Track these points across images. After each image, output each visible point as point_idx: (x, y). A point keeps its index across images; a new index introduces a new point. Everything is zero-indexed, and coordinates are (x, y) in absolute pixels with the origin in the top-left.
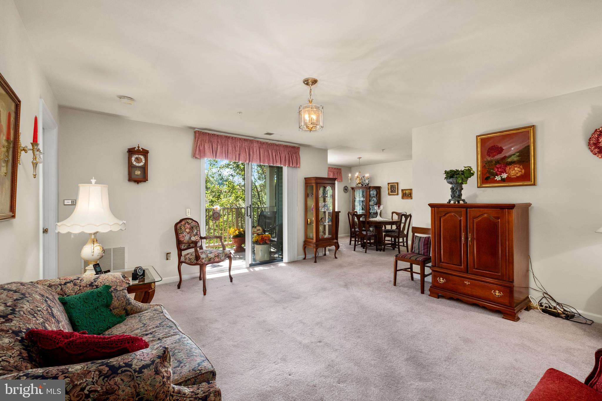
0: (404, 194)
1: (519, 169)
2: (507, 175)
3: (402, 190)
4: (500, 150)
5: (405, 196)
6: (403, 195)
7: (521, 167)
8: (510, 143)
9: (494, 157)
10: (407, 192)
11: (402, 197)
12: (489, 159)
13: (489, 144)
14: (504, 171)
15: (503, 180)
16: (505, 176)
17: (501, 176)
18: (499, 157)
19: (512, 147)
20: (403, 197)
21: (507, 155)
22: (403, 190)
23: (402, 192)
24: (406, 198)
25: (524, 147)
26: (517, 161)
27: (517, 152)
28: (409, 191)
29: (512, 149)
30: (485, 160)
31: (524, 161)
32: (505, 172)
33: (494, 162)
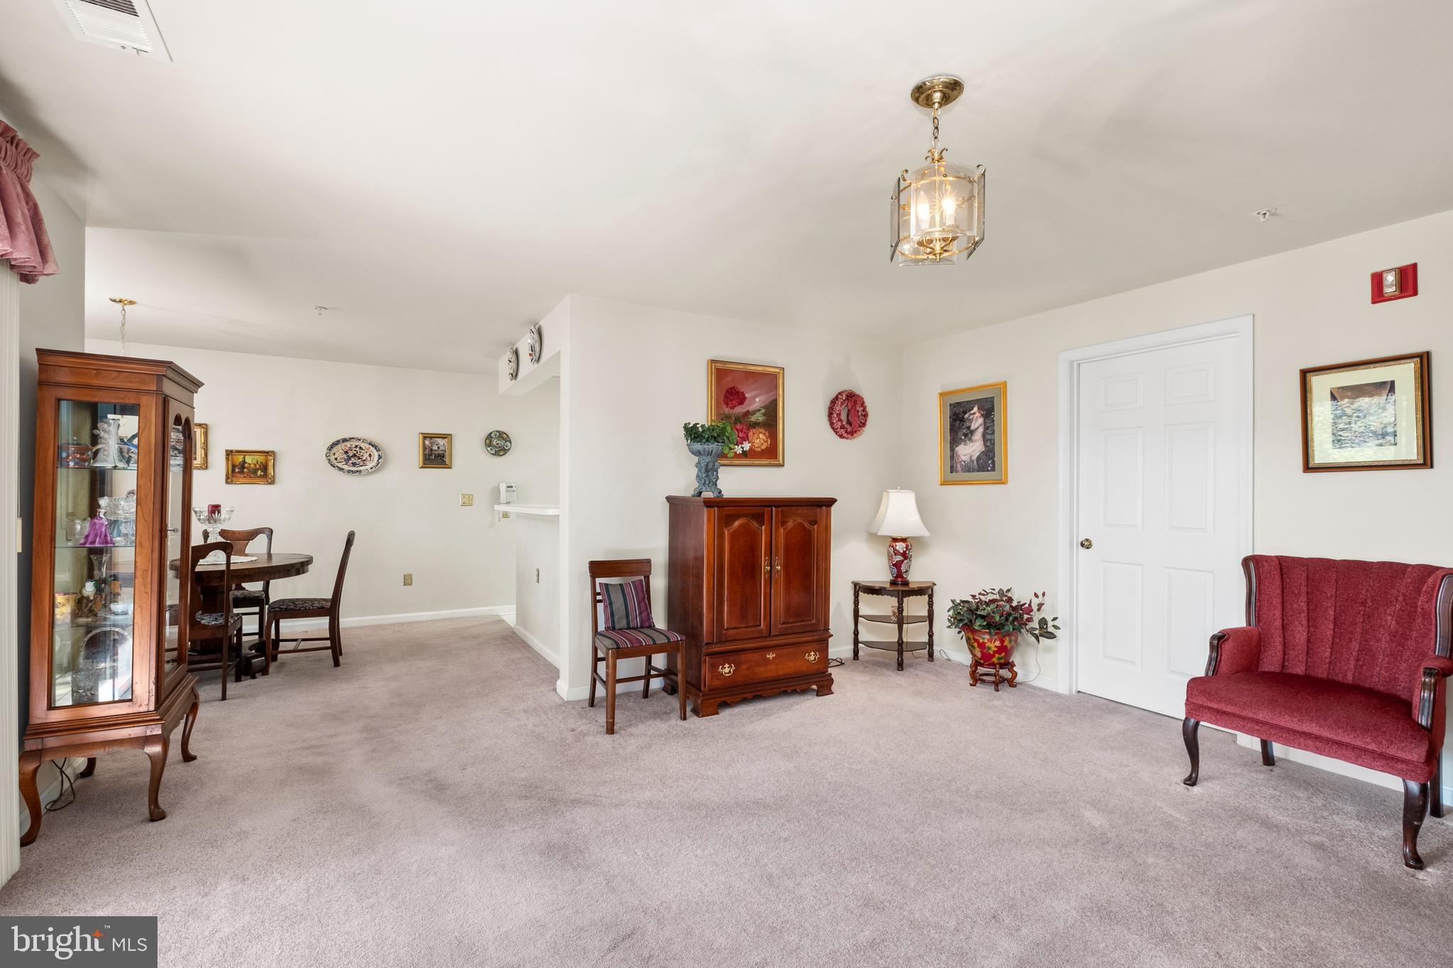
0: (234, 466)
1: (764, 437)
2: (750, 445)
3: (229, 453)
4: (742, 399)
5: (242, 472)
6: (233, 470)
7: (767, 434)
8: (755, 389)
9: (732, 408)
10: (249, 459)
11: (227, 478)
12: (727, 410)
13: (728, 382)
14: (746, 438)
15: (745, 454)
16: (747, 446)
17: (743, 446)
18: (740, 410)
19: (756, 396)
20: (229, 479)
21: (751, 408)
22: (231, 451)
23: (227, 459)
24: (245, 480)
25: (770, 401)
26: (763, 422)
27: (763, 408)
28: (261, 459)
29: (757, 400)
30: (722, 412)
31: (770, 425)
32: (748, 439)
33: (733, 419)
